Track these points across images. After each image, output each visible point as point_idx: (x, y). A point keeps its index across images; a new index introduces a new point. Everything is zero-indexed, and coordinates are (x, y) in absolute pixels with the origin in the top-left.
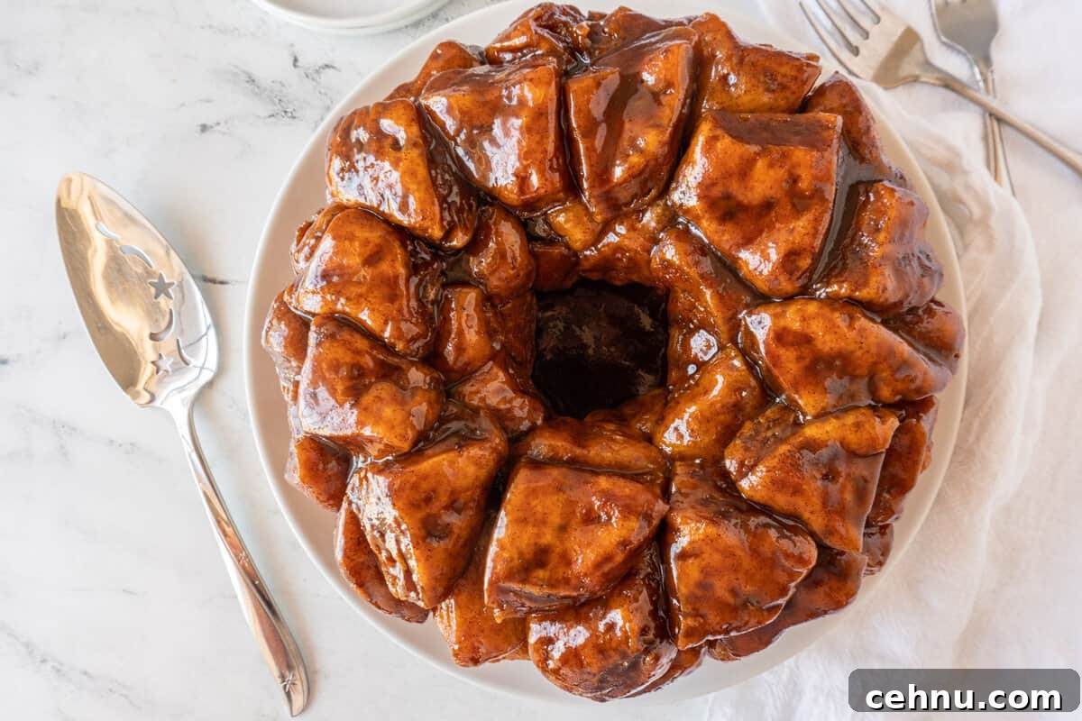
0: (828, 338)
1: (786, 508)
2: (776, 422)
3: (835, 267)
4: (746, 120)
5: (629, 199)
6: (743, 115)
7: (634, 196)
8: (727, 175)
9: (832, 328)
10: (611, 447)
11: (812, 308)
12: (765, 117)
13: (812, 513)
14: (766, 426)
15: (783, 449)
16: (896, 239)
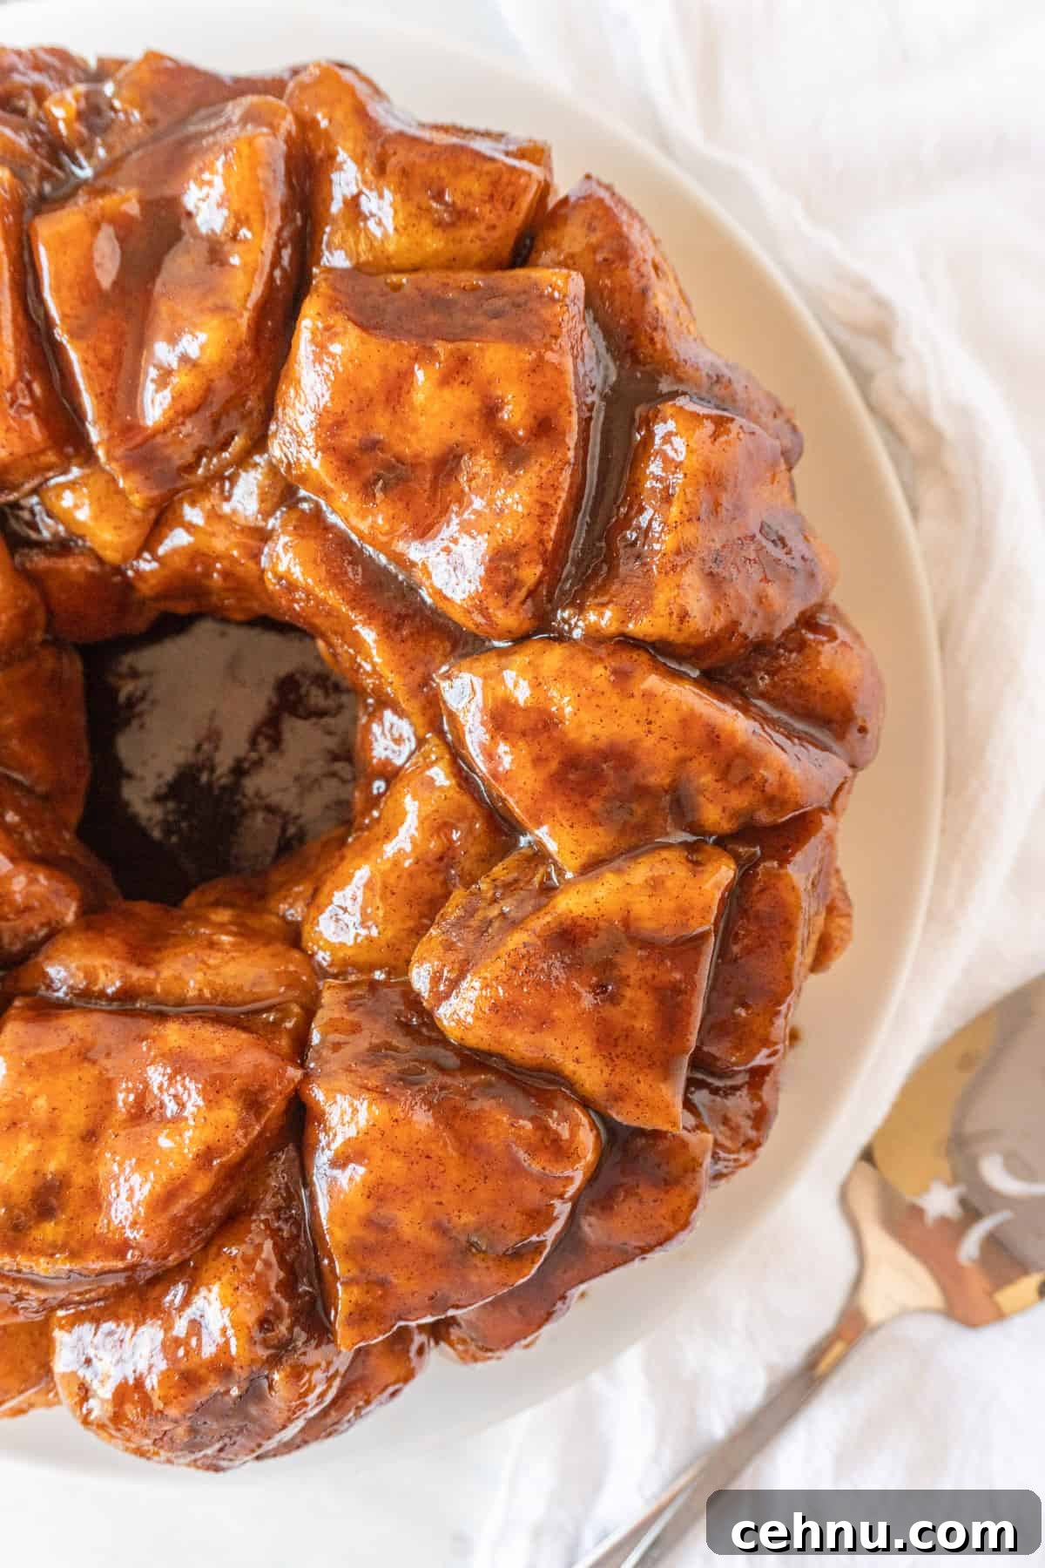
0: (584, 716)
1: (528, 1054)
2: (510, 887)
3: (596, 573)
4: (397, 287)
5: (190, 458)
6: (394, 278)
7: (200, 453)
8: (364, 406)
9: (589, 696)
10: (204, 962)
11: (554, 657)
12: (432, 280)
13: (577, 1061)
14: (490, 894)
15: (517, 939)
16: (703, 517)
